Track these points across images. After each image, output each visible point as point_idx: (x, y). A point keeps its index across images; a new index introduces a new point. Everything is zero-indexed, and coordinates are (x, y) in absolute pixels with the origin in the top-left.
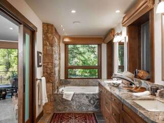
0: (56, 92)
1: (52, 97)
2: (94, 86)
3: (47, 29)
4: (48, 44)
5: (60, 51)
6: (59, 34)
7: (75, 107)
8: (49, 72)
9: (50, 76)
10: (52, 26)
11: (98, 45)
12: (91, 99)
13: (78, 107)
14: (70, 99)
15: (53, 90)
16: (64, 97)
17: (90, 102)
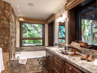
0: (12, 59)
1: (9, 64)
2: (40, 51)
3: (4, 6)
4: (5, 19)
5: (16, 27)
6: (16, 14)
7: (28, 69)
8: (6, 43)
9: (7, 47)
10: (9, 4)
11: (43, 24)
12: (41, 61)
13: (31, 68)
14: (25, 63)
15: (10, 57)
16: (20, 62)
17: (39, 63)
